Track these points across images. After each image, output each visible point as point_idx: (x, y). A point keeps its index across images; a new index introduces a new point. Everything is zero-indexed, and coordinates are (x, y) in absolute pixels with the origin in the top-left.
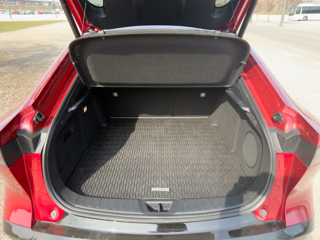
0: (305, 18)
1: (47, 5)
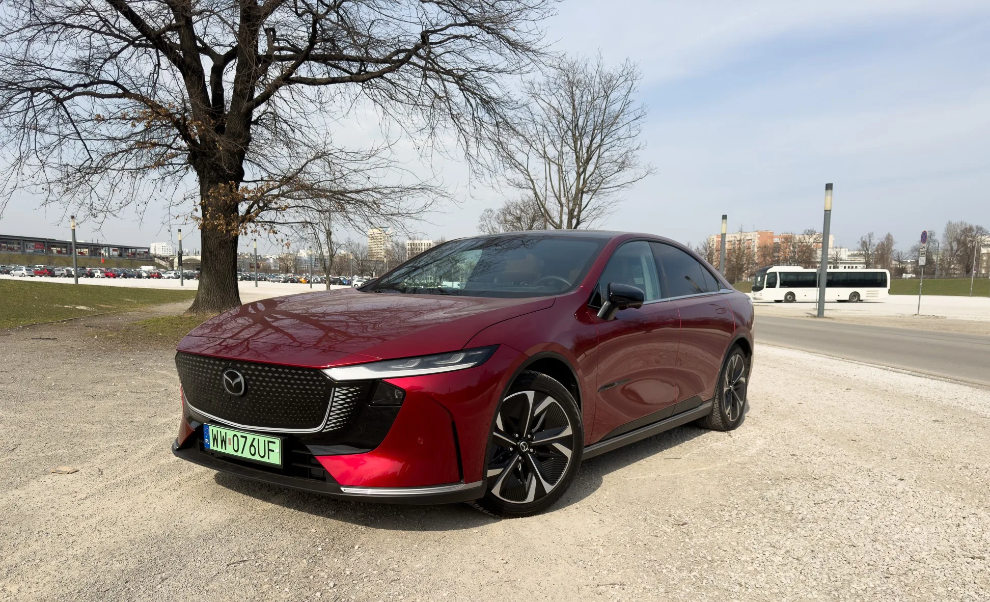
0: (788, 297)
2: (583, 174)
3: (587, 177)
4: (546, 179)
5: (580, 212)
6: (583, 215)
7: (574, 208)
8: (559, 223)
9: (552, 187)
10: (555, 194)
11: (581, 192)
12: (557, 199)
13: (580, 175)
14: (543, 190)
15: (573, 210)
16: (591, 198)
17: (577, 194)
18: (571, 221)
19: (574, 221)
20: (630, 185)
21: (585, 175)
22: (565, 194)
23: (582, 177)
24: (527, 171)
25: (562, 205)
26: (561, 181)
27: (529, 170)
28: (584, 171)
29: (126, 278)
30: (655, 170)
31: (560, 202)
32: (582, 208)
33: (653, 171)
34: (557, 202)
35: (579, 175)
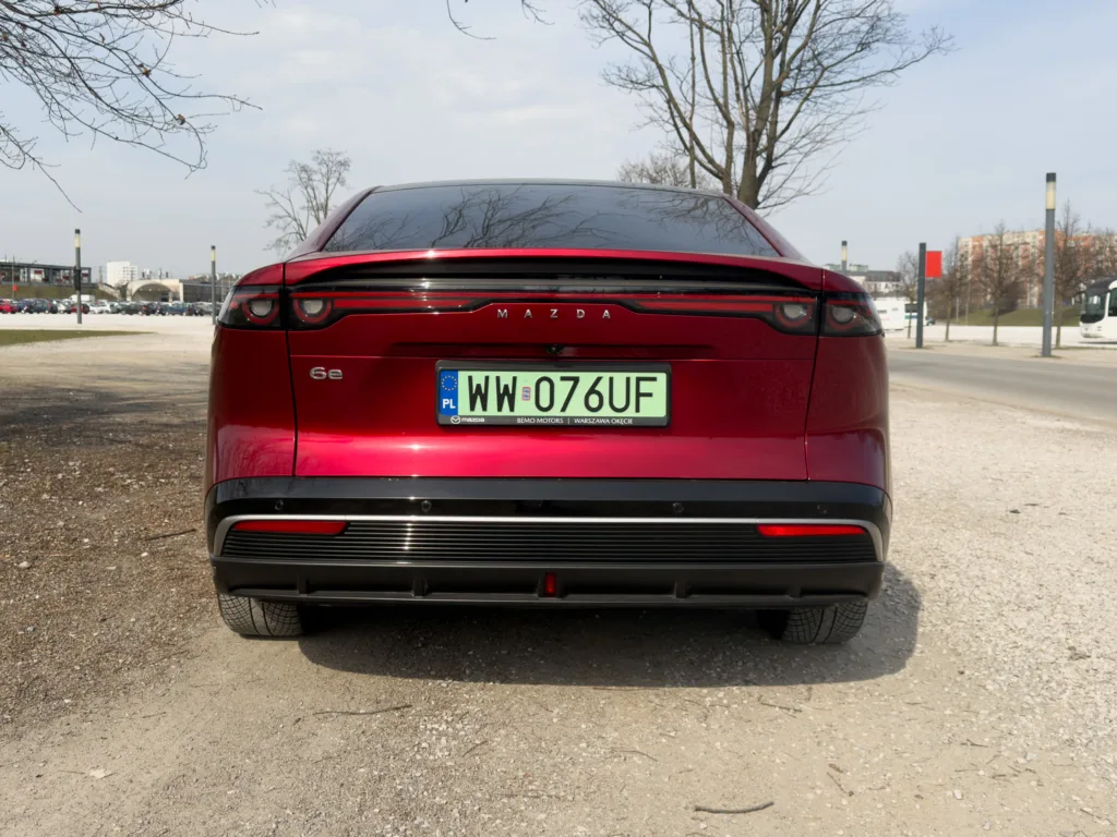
1: (38, 278)
2: (780, 54)
3: (788, 57)
4: (693, 59)
5: (773, 139)
6: (779, 149)
7: (759, 127)
8: (723, 165)
9: (707, 77)
10: (716, 100)
11: (773, 93)
12: (721, 110)
13: (773, 58)
14: (686, 87)
15: (758, 132)
16: (798, 111)
17: (765, 97)
18: (754, 159)
19: (760, 163)
20: (890, 77)
21: (784, 56)
22: (738, 96)
23: (778, 60)
24: (648, 45)
25: (731, 125)
26: (729, 65)
27: (653, 44)
28: (782, 47)
29: (31, 313)
30: (949, 43)
31: (726, 116)
32: (779, 132)
33: (943, 45)
34: (720, 115)
35: (769, 55)
